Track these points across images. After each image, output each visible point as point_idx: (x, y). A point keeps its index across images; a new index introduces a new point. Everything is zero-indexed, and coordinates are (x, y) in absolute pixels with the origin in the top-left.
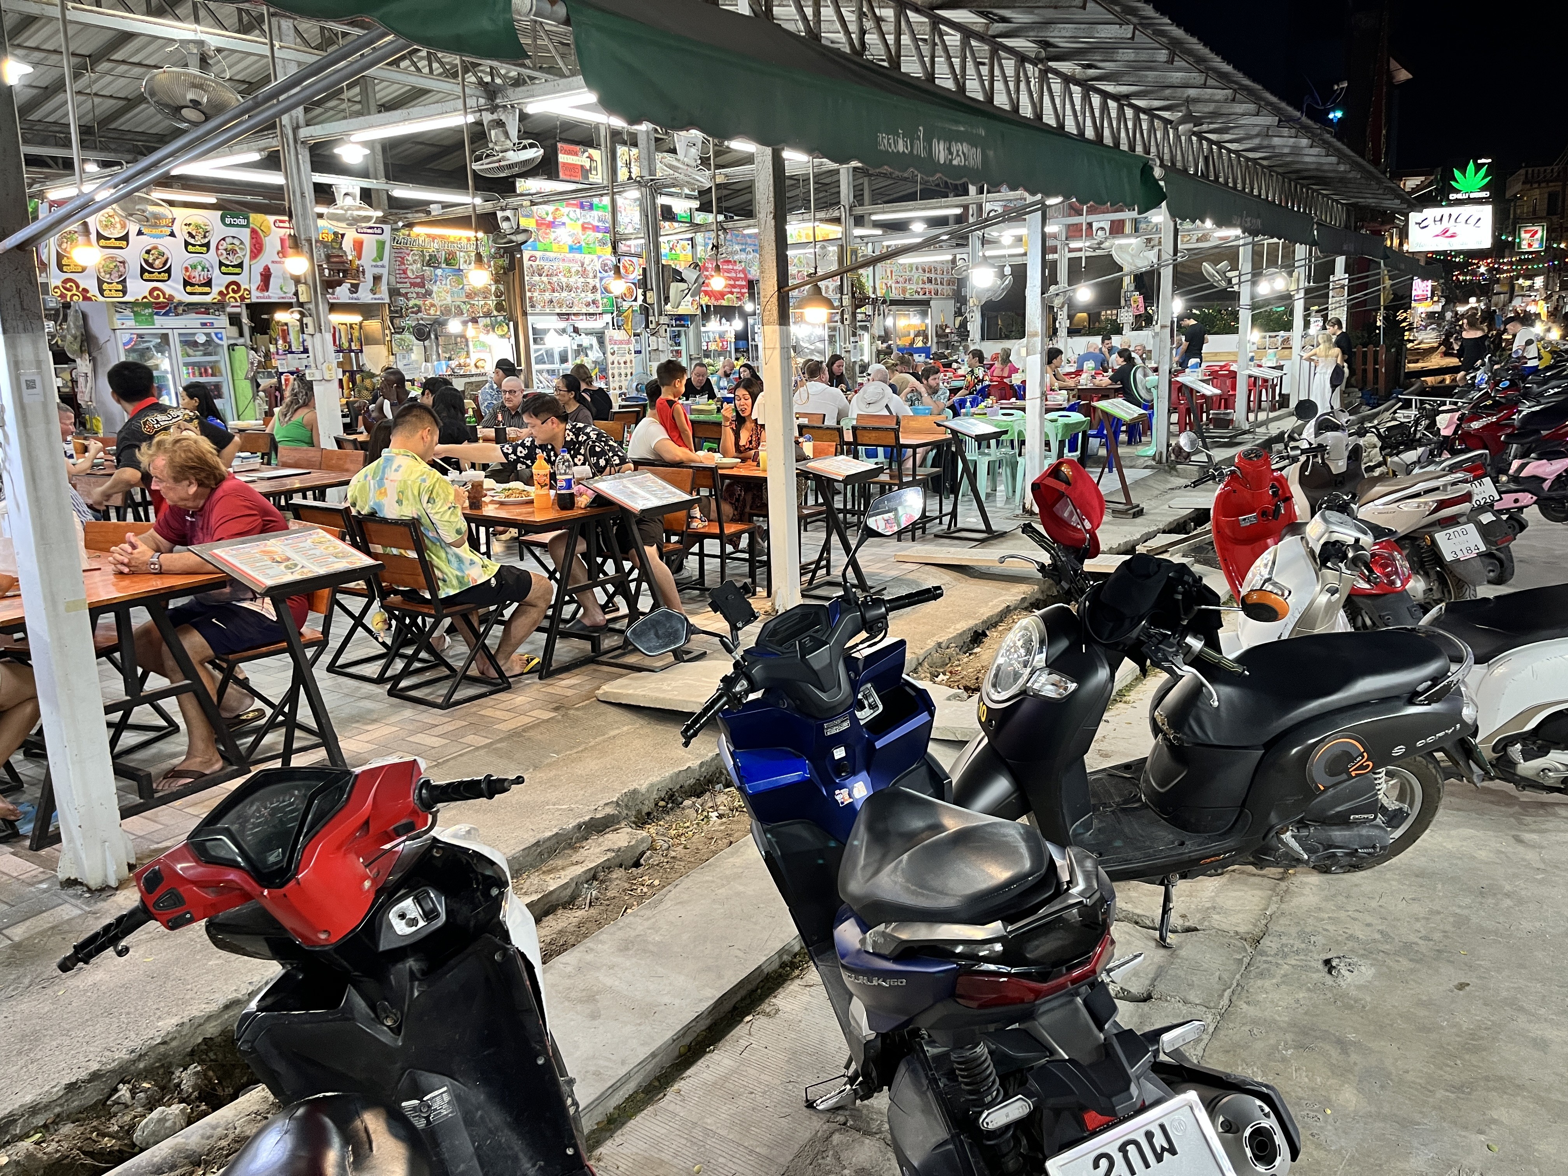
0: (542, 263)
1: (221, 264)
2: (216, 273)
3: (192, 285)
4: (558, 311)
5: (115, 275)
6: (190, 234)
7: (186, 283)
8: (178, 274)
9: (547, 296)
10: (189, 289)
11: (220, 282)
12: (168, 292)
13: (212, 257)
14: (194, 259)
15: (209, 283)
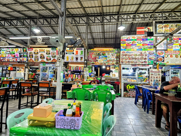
0: (127, 53)
1: (52, 56)
2: (51, 58)
3: (48, 59)
4: (131, 64)
5: (37, 58)
6: (47, 52)
7: (47, 59)
8: (46, 58)
9: (128, 60)
10: (47, 60)
11: (52, 59)
12: (44, 60)
13: (50, 55)
14: (48, 55)
15: (50, 59)
